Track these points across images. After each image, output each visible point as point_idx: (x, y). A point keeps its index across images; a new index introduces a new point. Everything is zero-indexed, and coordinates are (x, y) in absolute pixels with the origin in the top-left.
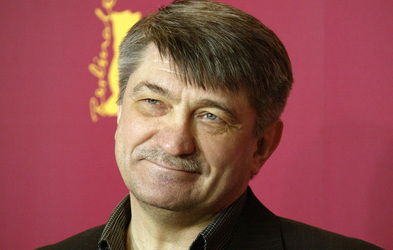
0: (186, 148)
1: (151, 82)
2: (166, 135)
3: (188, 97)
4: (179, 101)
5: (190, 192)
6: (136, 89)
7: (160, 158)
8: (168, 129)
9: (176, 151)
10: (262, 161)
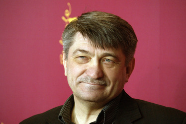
0: (100, 75)
1: (81, 49)
2: (91, 71)
3: (97, 53)
4: (94, 55)
5: (103, 93)
6: (74, 53)
7: (89, 81)
8: (91, 68)
9: (96, 77)
10: (129, 76)
